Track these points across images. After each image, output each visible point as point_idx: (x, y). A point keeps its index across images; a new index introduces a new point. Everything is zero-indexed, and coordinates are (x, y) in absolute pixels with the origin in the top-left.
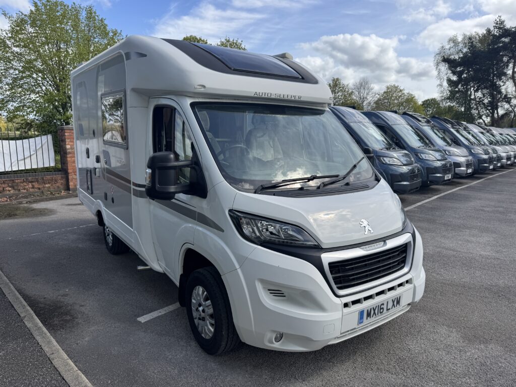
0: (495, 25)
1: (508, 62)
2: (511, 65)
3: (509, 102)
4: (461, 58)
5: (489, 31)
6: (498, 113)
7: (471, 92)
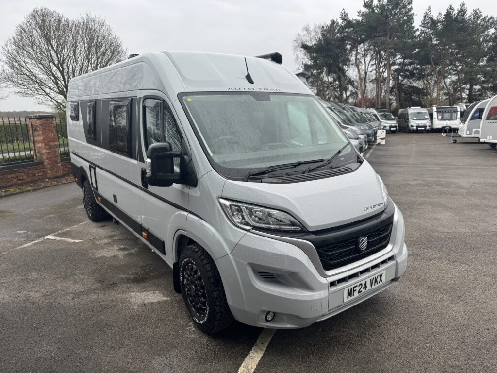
0: (341, 16)
1: (351, 50)
2: (354, 53)
3: (353, 85)
4: (316, 44)
5: (333, 22)
6: (346, 95)
7: (323, 76)
